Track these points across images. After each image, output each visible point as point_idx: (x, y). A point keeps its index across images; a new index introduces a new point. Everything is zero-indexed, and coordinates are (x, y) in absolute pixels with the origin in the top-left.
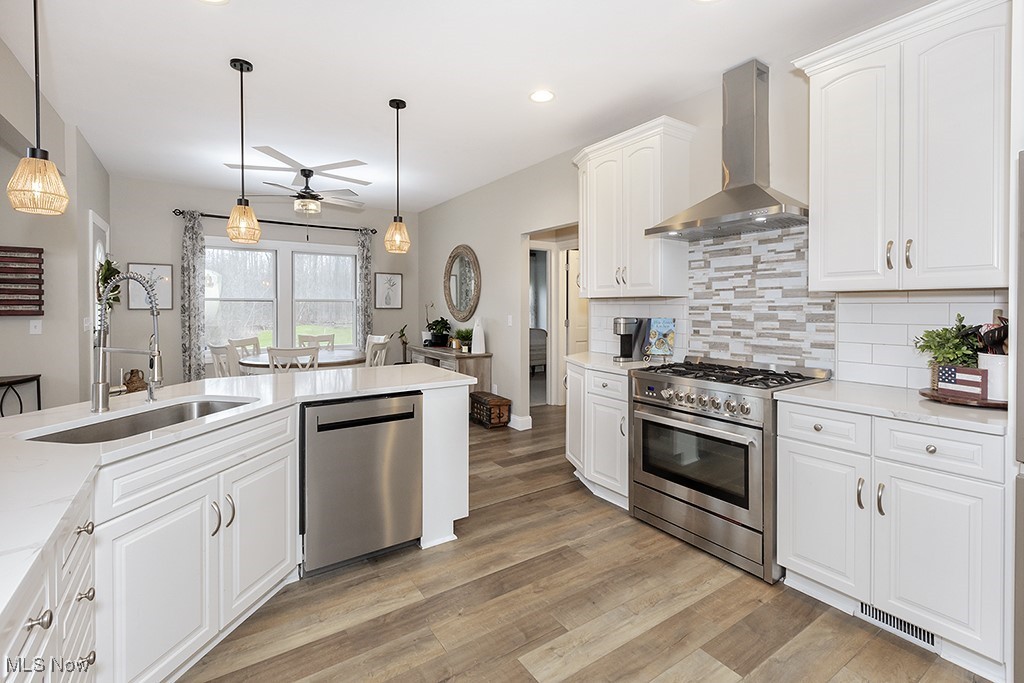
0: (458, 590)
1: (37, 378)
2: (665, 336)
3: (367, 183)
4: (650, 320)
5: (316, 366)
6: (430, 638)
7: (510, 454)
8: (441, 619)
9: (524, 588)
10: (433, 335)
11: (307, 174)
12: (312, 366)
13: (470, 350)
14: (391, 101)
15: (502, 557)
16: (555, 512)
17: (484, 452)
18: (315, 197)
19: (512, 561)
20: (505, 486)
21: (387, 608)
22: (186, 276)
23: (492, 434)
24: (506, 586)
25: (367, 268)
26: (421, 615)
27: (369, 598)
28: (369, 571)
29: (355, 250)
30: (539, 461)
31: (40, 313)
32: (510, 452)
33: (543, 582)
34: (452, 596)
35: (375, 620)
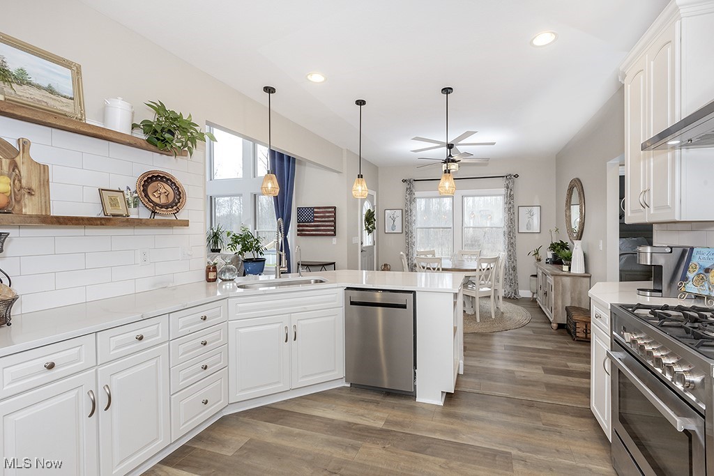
0: (402, 434)
1: (334, 263)
2: (707, 270)
3: (494, 144)
4: (692, 249)
5: (441, 270)
6: (355, 448)
7: (568, 367)
8: (374, 443)
9: (437, 459)
10: (553, 254)
11: (450, 146)
12: (438, 269)
13: (570, 268)
14: (442, 90)
15: (454, 432)
16: (539, 424)
17: (546, 357)
18: (454, 161)
19: (455, 438)
20: (528, 388)
21: (361, 421)
22: (407, 214)
23: (573, 346)
24: (429, 450)
25: (510, 203)
26: (369, 435)
27: (361, 411)
28: (379, 398)
29: (503, 191)
30: (570, 378)
31: (335, 235)
32: (569, 364)
33: (454, 464)
34: (395, 435)
35: (349, 423)
